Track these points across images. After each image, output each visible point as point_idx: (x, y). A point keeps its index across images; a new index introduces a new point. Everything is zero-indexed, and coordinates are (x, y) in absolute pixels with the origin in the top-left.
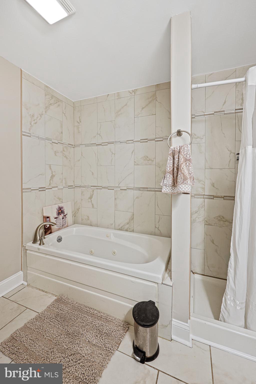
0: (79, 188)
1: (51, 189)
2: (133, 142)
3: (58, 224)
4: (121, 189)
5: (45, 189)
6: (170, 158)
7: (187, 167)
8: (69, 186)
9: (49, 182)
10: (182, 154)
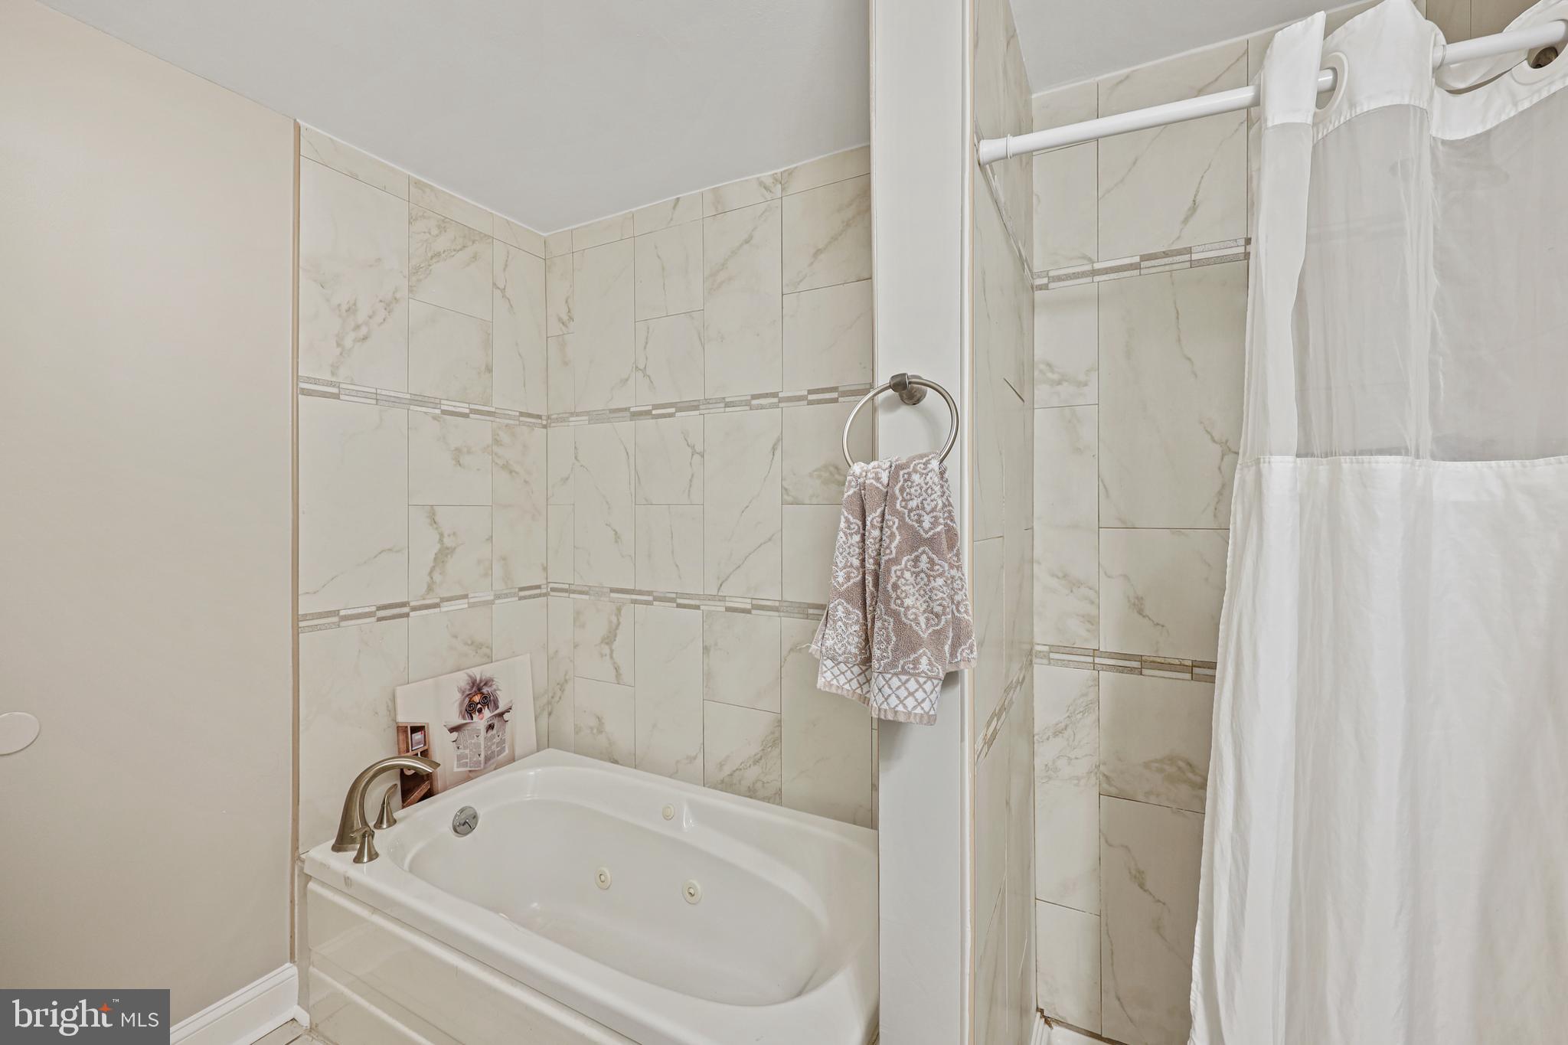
0: (566, 594)
1: (436, 606)
2: (776, 400)
3: (467, 751)
4: (728, 609)
5: (406, 610)
6: (847, 521)
7: (919, 579)
8: (522, 589)
9: (428, 578)
10: (898, 506)
